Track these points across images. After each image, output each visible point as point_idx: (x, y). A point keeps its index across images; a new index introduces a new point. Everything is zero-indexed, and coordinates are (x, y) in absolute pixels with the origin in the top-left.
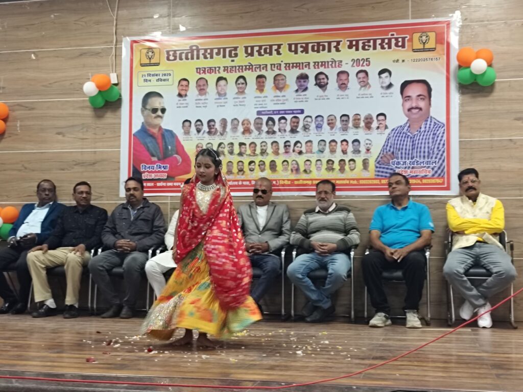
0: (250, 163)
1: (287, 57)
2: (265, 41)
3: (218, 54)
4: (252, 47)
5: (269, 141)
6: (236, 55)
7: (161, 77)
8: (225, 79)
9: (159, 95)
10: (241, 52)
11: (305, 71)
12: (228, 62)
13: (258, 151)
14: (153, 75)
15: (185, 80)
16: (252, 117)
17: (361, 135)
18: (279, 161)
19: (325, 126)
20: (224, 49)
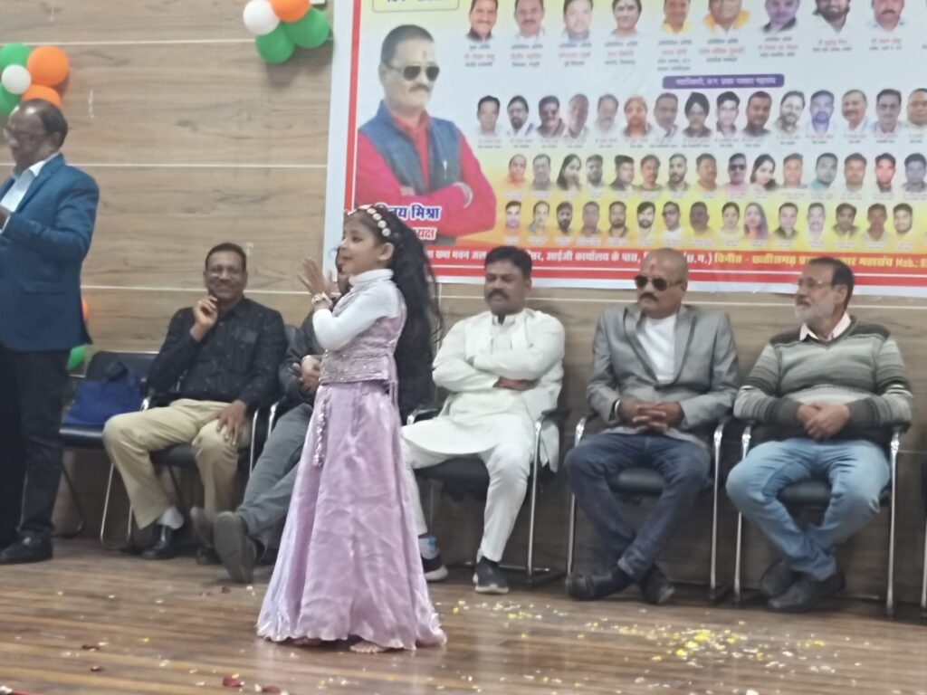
0: (642, 208)
13: (663, 178)
16: (651, 91)
18: (714, 204)
19: (837, 117)
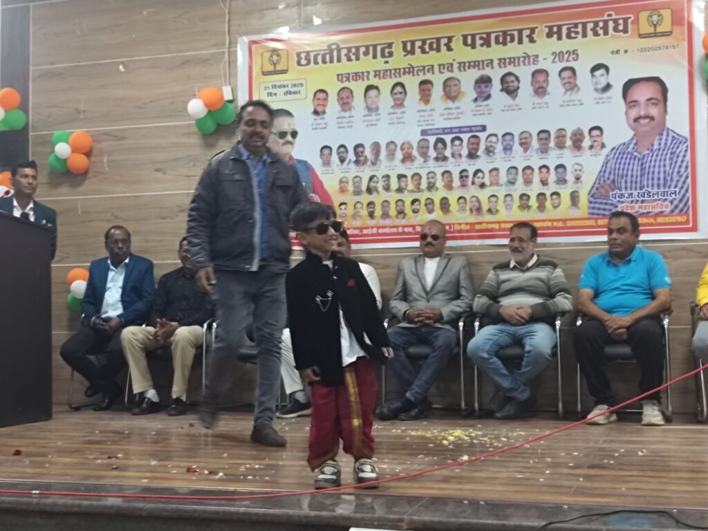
0: (414, 202)
1: (462, 53)
2: (430, 33)
3: (366, 53)
4: (413, 43)
5: (439, 171)
6: (391, 54)
7: (290, 89)
8: (377, 88)
9: (288, 114)
10: (397, 49)
11: (487, 72)
12: (379, 64)
13: (424, 185)
14: (280, 87)
15: (322, 91)
16: (415, 138)
17: (568, 157)
18: (453, 197)
19: (517, 148)
20: (375, 47)
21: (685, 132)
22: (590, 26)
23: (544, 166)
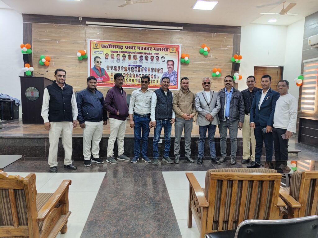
1: (137, 50)
2: (131, 45)
3: (117, 47)
4: (127, 46)
5: (132, 73)
6: (123, 48)
7: (100, 52)
8: (119, 55)
9: (100, 58)
10: (124, 47)
11: (142, 55)
12: (120, 50)
14: (97, 51)
15: (107, 54)
17: (157, 73)
20: (119, 46)
21: (177, 71)
22: (162, 49)
23: (152, 75)
